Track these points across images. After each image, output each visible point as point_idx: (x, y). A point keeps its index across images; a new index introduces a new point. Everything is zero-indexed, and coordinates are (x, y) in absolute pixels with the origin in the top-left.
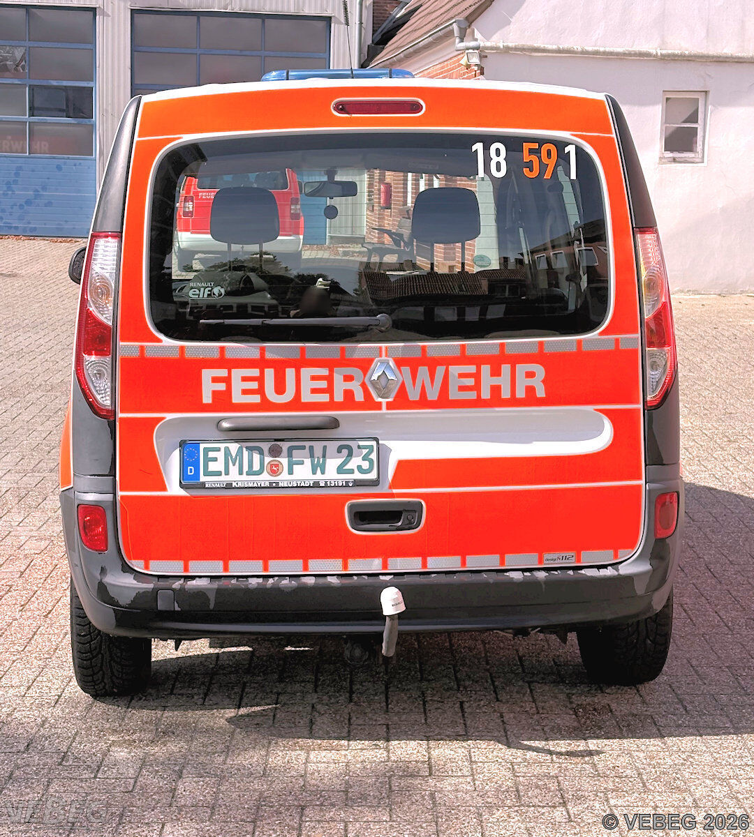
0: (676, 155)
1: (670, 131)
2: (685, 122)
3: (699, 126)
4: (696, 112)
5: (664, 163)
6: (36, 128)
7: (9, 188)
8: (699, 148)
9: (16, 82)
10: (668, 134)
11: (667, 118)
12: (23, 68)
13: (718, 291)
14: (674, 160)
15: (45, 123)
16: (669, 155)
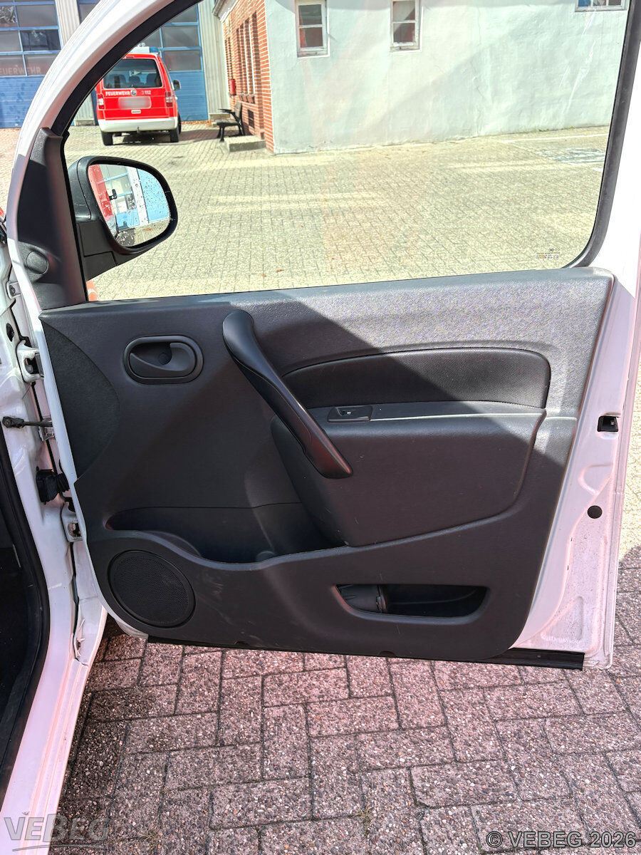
0: (402, 44)
1: (397, 27)
2: (407, 19)
3: (416, 22)
4: (414, 11)
5: (394, 51)
6: (29, 58)
7: (20, 98)
8: (416, 38)
9: (12, 29)
10: (396, 29)
11: (394, 18)
12: (14, 19)
13: (431, 140)
14: (400, 49)
15: (34, 55)
16: (396, 45)
